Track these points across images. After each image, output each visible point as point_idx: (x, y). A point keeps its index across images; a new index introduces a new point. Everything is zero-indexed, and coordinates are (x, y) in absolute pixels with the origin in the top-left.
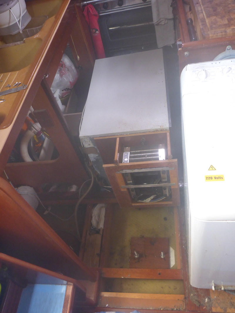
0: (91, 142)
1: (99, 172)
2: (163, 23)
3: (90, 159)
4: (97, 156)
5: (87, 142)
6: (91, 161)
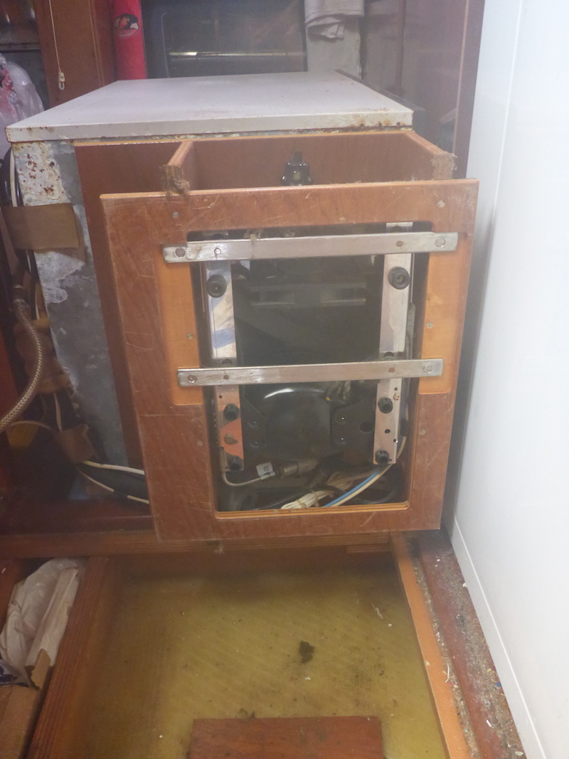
0: (57, 169)
1: (74, 381)
2: (329, 33)
3: (44, 285)
4: (76, 273)
5: (37, 172)
6: (47, 298)
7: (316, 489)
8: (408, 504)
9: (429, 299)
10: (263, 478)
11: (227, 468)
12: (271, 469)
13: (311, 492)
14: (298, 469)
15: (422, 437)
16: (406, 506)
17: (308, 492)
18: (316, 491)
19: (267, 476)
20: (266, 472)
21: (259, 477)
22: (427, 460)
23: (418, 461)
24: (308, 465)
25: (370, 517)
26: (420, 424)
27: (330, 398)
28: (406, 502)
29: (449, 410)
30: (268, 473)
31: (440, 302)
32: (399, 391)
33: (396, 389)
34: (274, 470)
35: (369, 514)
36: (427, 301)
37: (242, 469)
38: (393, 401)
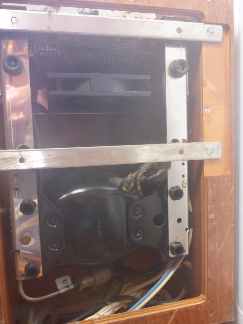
7: (112, 301)
8: (205, 297)
9: (205, 86)
10: (62, 291)
11: (23, 275)
12: (69, 282)
13: (108, 305)
14: (95, 280)
15: (212, 220)
16: (203, 299)
17: (105, 304)
18: (112, 302)
19: (66, 289)
20: (65, 285)
21: (58, 290)
22: (217, 245)
23: (211, 247)
24: (103, 276)
25: (173, 317)
26: (209, 207)
27: (126, 188)
28: (201, 296)
29: (231, 192)
30: (67, 286)
31: (213, 89)
32: (186, 178)
33: (183, 176)
34: (73, 283)
35: (171, 312)
36: (204, 87)
37: (41, 274)
38: (182, 188)
